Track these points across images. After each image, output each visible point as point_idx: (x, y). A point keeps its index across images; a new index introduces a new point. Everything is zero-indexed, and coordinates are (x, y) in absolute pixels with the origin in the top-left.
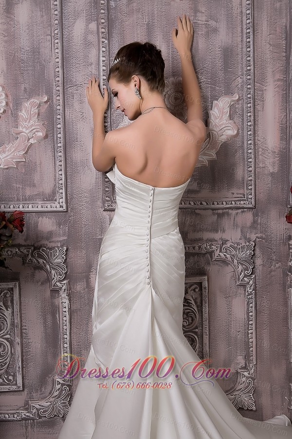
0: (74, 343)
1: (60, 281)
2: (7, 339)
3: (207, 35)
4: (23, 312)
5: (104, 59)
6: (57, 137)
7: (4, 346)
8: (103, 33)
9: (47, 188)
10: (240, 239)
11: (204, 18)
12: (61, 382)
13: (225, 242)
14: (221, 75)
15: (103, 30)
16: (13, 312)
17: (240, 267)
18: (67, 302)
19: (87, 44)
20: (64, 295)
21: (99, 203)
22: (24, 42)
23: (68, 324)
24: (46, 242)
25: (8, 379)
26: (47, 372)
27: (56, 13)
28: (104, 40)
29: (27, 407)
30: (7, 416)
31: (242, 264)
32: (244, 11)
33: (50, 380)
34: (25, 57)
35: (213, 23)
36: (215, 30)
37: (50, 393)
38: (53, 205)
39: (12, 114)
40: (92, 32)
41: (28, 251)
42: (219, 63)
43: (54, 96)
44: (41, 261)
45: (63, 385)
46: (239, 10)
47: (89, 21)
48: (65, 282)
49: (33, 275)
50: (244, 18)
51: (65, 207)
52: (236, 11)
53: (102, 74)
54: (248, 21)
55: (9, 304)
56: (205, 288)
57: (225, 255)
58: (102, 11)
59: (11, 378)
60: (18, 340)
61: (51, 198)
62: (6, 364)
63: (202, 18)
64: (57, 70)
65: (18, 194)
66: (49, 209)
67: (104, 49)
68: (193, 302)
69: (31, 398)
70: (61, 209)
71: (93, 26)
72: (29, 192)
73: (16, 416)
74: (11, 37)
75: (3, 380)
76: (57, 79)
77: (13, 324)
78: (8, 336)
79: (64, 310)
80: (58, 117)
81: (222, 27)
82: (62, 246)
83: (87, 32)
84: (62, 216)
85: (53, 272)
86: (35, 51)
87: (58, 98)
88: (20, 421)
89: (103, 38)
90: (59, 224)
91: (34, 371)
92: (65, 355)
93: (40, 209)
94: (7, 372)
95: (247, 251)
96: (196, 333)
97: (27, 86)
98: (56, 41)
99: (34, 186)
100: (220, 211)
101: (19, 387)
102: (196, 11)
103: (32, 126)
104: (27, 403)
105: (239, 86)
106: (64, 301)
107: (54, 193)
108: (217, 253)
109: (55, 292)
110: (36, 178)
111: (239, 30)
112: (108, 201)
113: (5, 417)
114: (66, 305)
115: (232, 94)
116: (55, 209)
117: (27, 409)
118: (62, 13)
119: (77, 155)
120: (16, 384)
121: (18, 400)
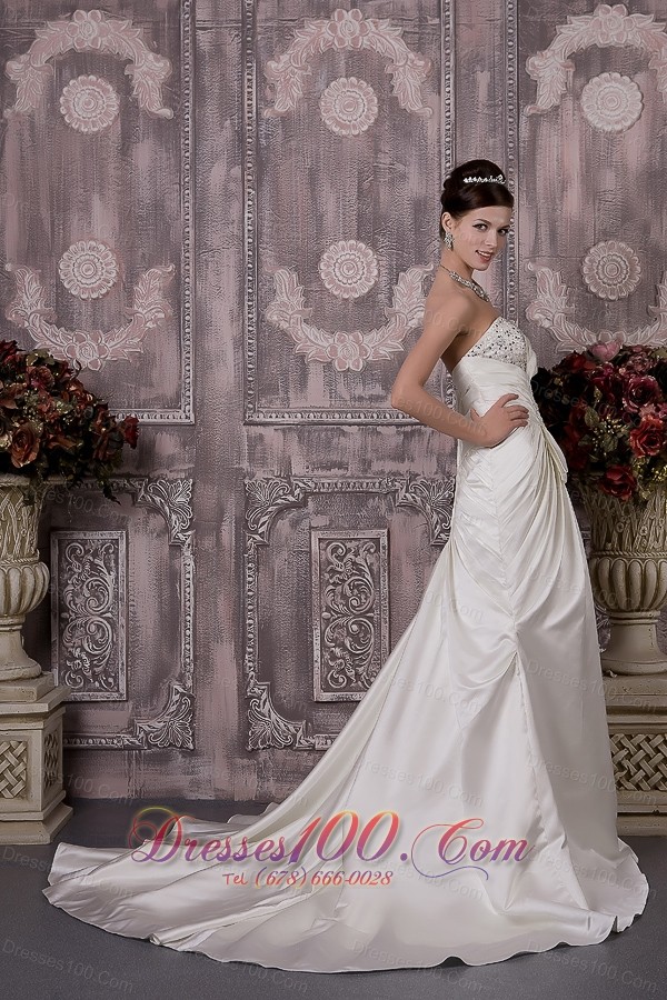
0: (200, 630)
1: (183, 531)
2: (107, 619)
3: (392, 182)
4: (130, 579)
5: (250, 215)
6: (184, 320)
7: (103, 630)
8: (249, 181)
9: (169, 390)
10: (436, 473)
11: (388, 161)
12: (181, 690)
13: (414, 476)
14: (411, 236)
15: (250, 177)
16: (117, 578)
17: (435, 515)
18: (192, 564)
19: (227, 195)
20: (188, 553)
21: (239, 414)
22: (144, 193)
23: (192, 598)
24: (166, 472)
25: (105, 681)
26: (161, 674)
27: (187, 154)
28: (250, 190)
29: (131, 728)
30: (103, 741)
31: (438, 513)
32: (443, 150)
33: (165, 687)
34: (143, 213)
35: (400, 167)
36: (404, 177)
37: (164, 708)
38: (176, 414)
39: (124, 288)
40: (235, 180)
41: (141, 485)
42: (408, 221)
43: (182, 265)
44: (158, 499)
45: (183, 695)
46: (437, 149)
47: (231, 165)
48: (190, 533)
49: (146, 522)
50: (443, 159)
51: (192, 419)
52: (432, 151)
53: (246, 236)
54: (448, 165)
55: (113, 564)
56: (384, 548)
57: (413, 497)
58: (249, 152)
59: (111, 680)
60: (122, 621)
61: (174, 404)
62: (105, 657)
63: (385, 160)
64: (187, 230)
65: (129, 398)
66: (171, 420)
67: (250, 203)
68: (367, 570)
69: (138, 715)
70: (187, 421)
71: (236, 171)
72: (144, 394)
73: (115, 742)
74: (127, 186)
75: (100, 683)
76: (187, 242)
77: (116, 597)
78: (109, 615)
79: (188, 576)
80: (187, 293)
81: (413, 173)
82: (187, 478)
83: (229, 178)
84: (187, 432)
85: (174, 517)
86: (158, 205)
87: (187, 267)
88: (120, 749)
89: (249, 187)
90: (184, 445)
91: (144, 673)
92: (187, 647)
93: (159, 420)
94: (105, 672)
95: (445, 490)
96: (370, 619)
97: (146, 251)
98: (187, 192)
99: (152, 385)
100: (408, 429)
101: (122, 695)
102: (377, 151)
103: (150, 304)
104: (132, 723)
105: (436, 252)
106: (188, 562)
107: (178, 396)
108: (402, 493)
109: (176, 547)
110: (155, 374)
111: (437, 177)
112: (250, 409)
113: (100, 743)
114: (190, 569)
115: (427, 263)
116: (179, 421)
117: (131, 733)
118: (195, 154)
119: (211, 345)
120: (118, 691)
121: (119, 717)
